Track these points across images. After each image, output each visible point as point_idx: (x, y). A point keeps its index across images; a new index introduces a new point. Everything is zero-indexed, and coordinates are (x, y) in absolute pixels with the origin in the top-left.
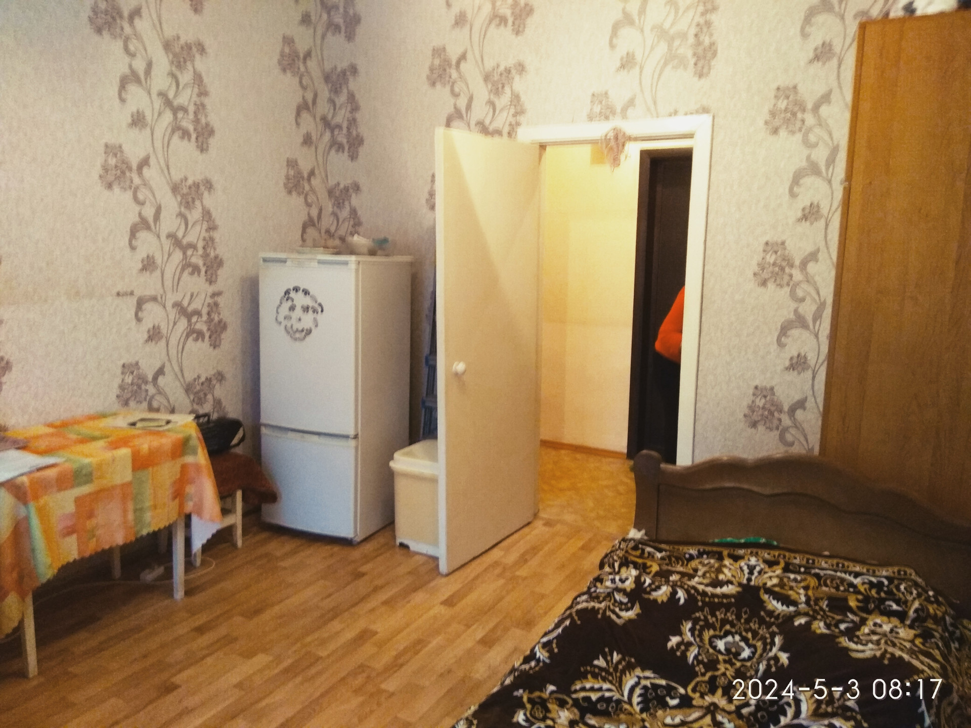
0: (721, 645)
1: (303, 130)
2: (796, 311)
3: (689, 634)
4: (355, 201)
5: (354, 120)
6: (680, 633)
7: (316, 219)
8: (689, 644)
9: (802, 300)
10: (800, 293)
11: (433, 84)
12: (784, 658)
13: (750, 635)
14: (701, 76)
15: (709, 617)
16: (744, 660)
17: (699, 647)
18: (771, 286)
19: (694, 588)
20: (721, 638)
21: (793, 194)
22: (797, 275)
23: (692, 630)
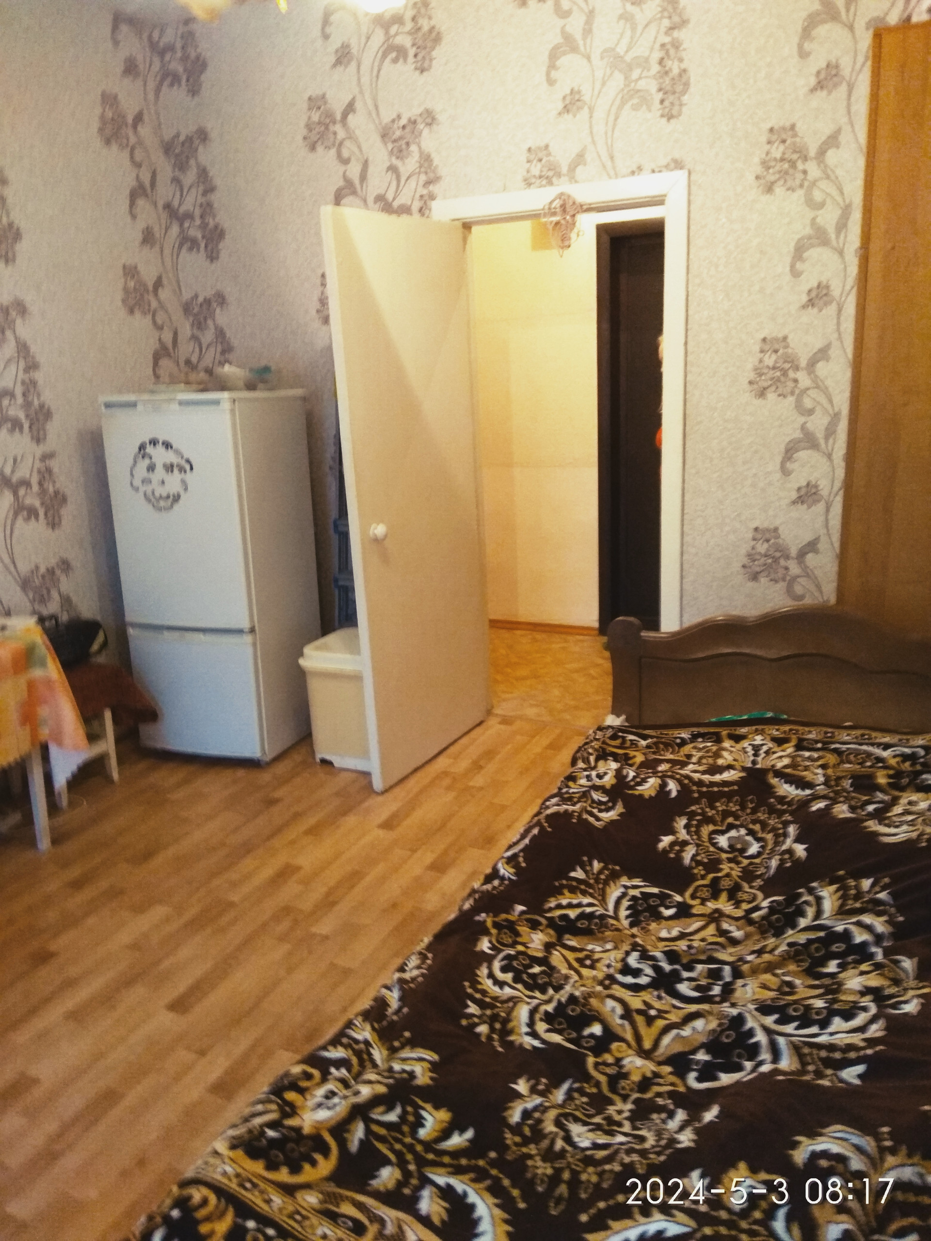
0: (723, 841)
1: (141, 225)
2: (803, 427)
3: (684, 832)
4: (222, 317)
5: (209, 205)
6: (672, 832)
7: (170, 346)
8: (685, 843)
9: (810, 412)
10: (808, 403)
11: (313, 148)
12: (800, 850)
13: (757, 827)
14: (670, 117)
15: (708, 810)
16: (752, 857)
17: (698, 845)
18: (771, 396)
19: (687, 777)
20: (723, 833)
21: (795, 273)
22: (804, 380)
23: (687, 827)
